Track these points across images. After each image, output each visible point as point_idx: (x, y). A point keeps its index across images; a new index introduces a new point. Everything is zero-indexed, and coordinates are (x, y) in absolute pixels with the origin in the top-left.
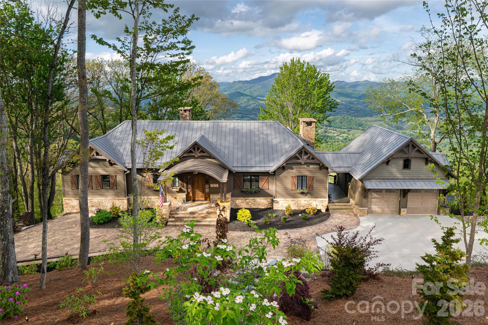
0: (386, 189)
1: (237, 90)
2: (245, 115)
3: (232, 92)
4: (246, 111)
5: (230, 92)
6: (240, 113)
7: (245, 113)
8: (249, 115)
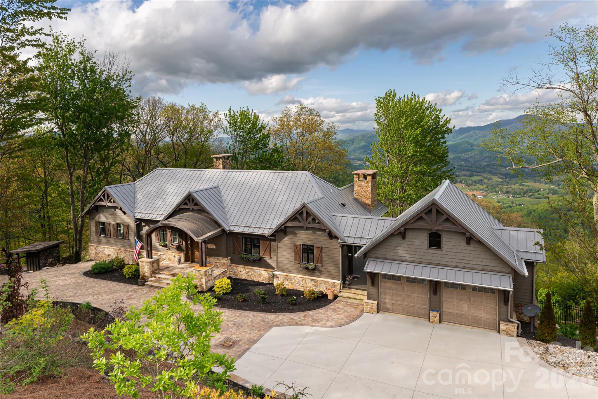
0: (407, 278)
1: (465, 140)
2: (475, 173)
3: (458, 141)
4: (476, 167)
5: (454, 143)
6: (468, 170)
7: (475, 169)
8: (481, 172)
